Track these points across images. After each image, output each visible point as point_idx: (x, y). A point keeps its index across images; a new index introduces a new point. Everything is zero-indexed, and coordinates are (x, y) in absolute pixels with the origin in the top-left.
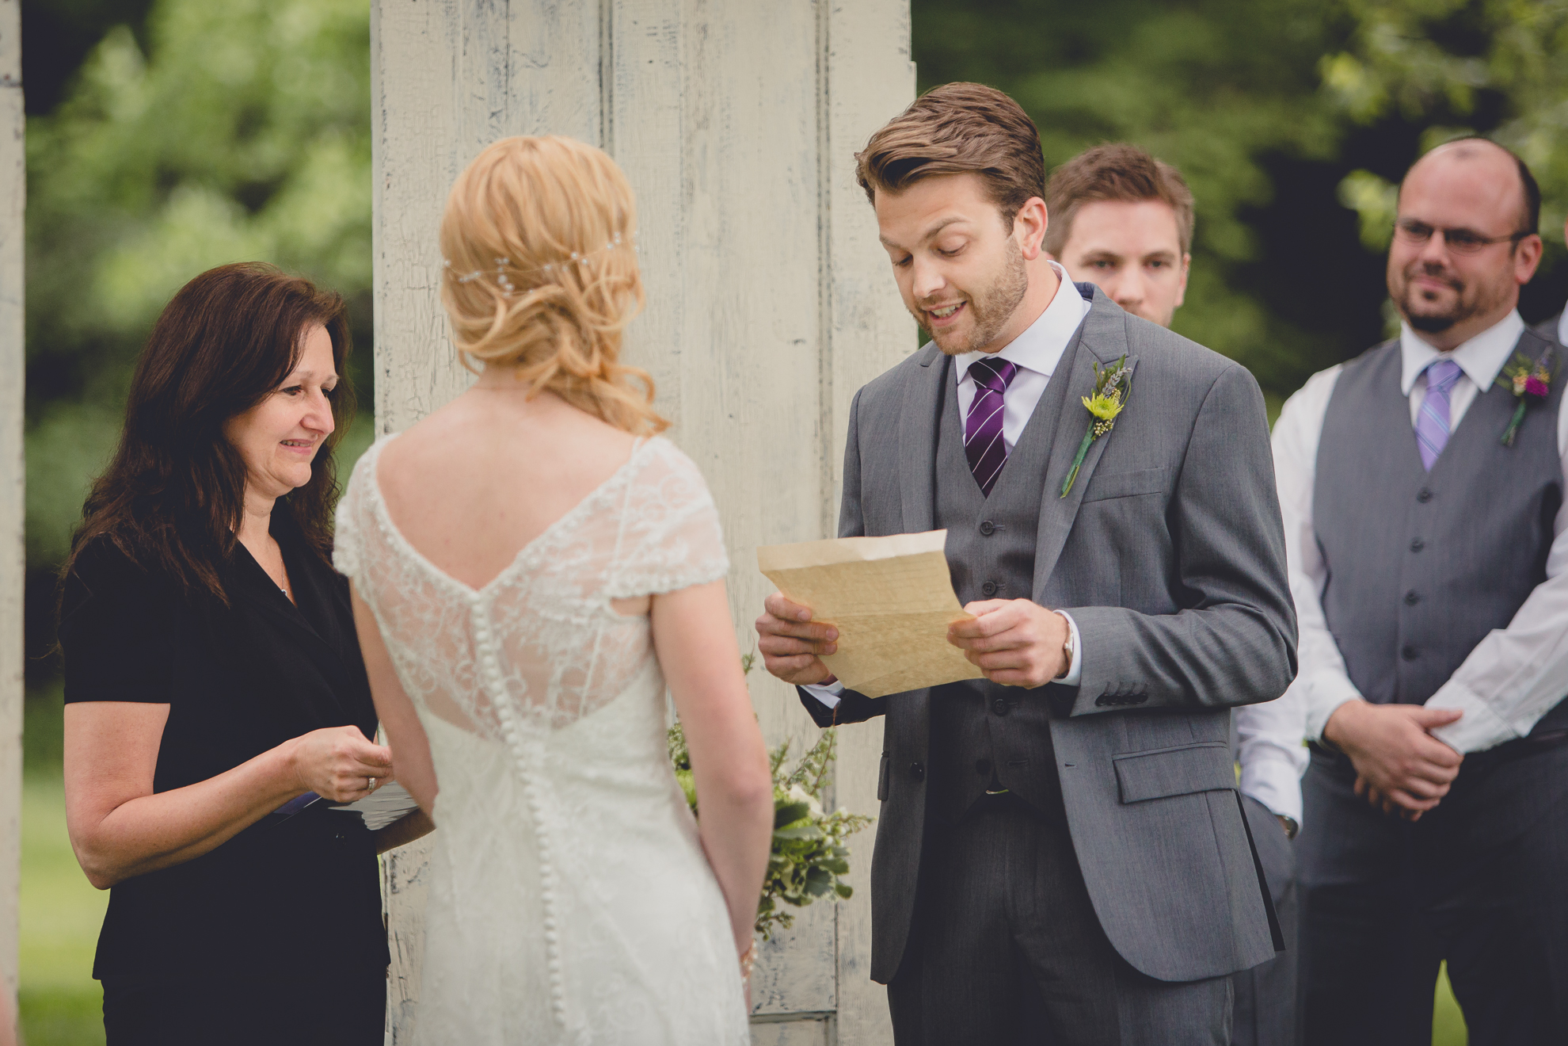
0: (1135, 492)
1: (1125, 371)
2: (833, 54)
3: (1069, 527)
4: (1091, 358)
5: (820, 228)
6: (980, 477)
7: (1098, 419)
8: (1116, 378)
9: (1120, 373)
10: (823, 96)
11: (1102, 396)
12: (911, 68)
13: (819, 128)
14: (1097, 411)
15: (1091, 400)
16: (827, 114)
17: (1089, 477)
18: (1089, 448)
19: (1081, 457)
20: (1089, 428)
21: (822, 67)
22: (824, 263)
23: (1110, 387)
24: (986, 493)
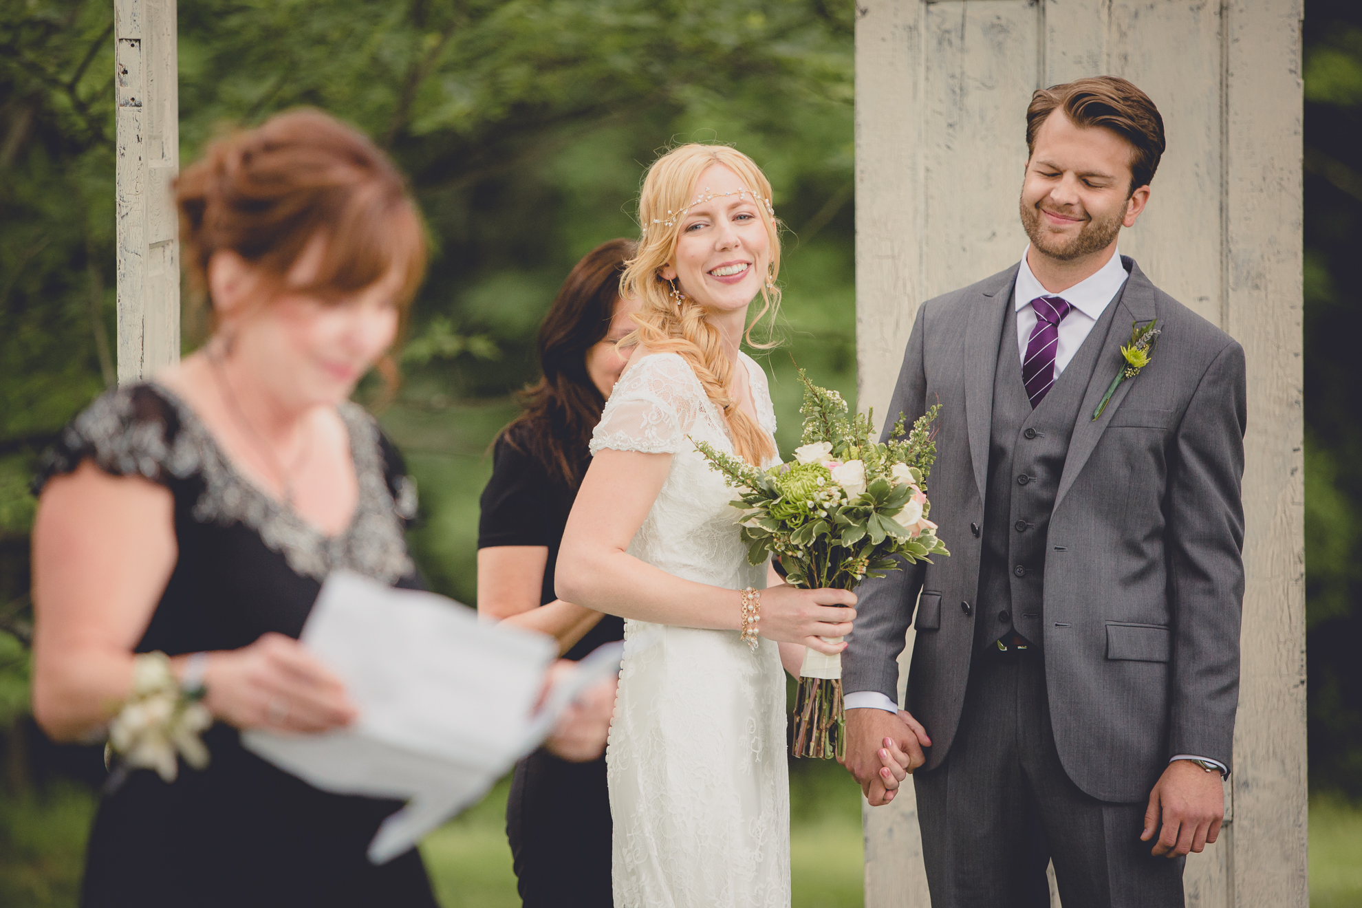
0: (1150, 425)
1: (1155, 332)
2: (1232, 75)
3: (1094, 443)
4: (1128, 315)
5: (1221, 210)
6: (1030, 390)
7: (1131, 366)
8: (1148, 335)
9: (1151, 333)
10: (1224, 107)
11: (1134, 348)
12: (1298, 84)
13: (1222, 133)
14: (1131, 359)
15: (1127, 350)
16: (1227, 122)
17: (1116, 408)
18: (1118, 386)
19: (1111, 391)
20: (1121, 371)
21: (1224, 86)
22: (1224, 239)
23: (1142, 342)
24: (1034, 404)
